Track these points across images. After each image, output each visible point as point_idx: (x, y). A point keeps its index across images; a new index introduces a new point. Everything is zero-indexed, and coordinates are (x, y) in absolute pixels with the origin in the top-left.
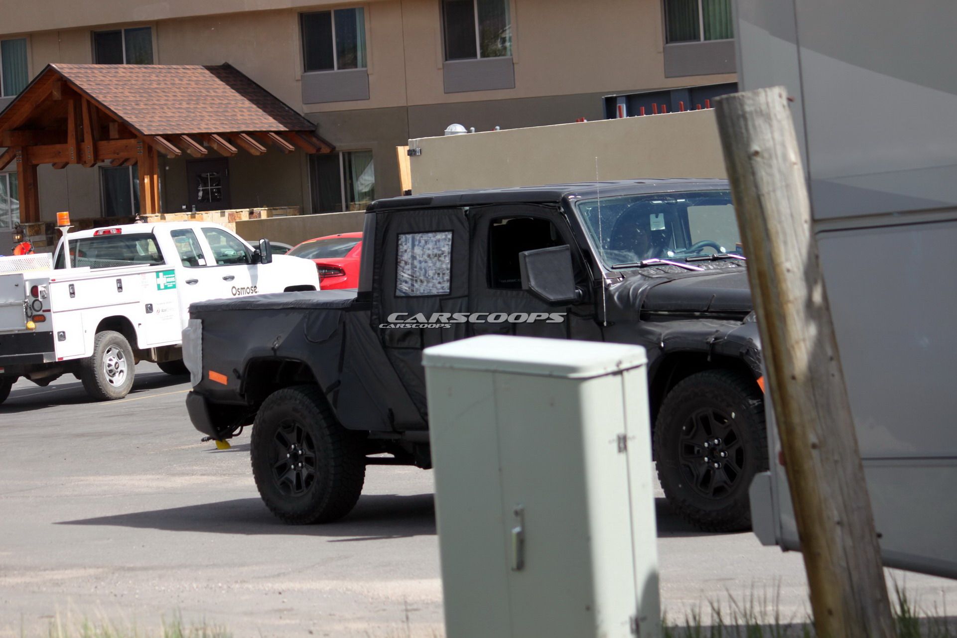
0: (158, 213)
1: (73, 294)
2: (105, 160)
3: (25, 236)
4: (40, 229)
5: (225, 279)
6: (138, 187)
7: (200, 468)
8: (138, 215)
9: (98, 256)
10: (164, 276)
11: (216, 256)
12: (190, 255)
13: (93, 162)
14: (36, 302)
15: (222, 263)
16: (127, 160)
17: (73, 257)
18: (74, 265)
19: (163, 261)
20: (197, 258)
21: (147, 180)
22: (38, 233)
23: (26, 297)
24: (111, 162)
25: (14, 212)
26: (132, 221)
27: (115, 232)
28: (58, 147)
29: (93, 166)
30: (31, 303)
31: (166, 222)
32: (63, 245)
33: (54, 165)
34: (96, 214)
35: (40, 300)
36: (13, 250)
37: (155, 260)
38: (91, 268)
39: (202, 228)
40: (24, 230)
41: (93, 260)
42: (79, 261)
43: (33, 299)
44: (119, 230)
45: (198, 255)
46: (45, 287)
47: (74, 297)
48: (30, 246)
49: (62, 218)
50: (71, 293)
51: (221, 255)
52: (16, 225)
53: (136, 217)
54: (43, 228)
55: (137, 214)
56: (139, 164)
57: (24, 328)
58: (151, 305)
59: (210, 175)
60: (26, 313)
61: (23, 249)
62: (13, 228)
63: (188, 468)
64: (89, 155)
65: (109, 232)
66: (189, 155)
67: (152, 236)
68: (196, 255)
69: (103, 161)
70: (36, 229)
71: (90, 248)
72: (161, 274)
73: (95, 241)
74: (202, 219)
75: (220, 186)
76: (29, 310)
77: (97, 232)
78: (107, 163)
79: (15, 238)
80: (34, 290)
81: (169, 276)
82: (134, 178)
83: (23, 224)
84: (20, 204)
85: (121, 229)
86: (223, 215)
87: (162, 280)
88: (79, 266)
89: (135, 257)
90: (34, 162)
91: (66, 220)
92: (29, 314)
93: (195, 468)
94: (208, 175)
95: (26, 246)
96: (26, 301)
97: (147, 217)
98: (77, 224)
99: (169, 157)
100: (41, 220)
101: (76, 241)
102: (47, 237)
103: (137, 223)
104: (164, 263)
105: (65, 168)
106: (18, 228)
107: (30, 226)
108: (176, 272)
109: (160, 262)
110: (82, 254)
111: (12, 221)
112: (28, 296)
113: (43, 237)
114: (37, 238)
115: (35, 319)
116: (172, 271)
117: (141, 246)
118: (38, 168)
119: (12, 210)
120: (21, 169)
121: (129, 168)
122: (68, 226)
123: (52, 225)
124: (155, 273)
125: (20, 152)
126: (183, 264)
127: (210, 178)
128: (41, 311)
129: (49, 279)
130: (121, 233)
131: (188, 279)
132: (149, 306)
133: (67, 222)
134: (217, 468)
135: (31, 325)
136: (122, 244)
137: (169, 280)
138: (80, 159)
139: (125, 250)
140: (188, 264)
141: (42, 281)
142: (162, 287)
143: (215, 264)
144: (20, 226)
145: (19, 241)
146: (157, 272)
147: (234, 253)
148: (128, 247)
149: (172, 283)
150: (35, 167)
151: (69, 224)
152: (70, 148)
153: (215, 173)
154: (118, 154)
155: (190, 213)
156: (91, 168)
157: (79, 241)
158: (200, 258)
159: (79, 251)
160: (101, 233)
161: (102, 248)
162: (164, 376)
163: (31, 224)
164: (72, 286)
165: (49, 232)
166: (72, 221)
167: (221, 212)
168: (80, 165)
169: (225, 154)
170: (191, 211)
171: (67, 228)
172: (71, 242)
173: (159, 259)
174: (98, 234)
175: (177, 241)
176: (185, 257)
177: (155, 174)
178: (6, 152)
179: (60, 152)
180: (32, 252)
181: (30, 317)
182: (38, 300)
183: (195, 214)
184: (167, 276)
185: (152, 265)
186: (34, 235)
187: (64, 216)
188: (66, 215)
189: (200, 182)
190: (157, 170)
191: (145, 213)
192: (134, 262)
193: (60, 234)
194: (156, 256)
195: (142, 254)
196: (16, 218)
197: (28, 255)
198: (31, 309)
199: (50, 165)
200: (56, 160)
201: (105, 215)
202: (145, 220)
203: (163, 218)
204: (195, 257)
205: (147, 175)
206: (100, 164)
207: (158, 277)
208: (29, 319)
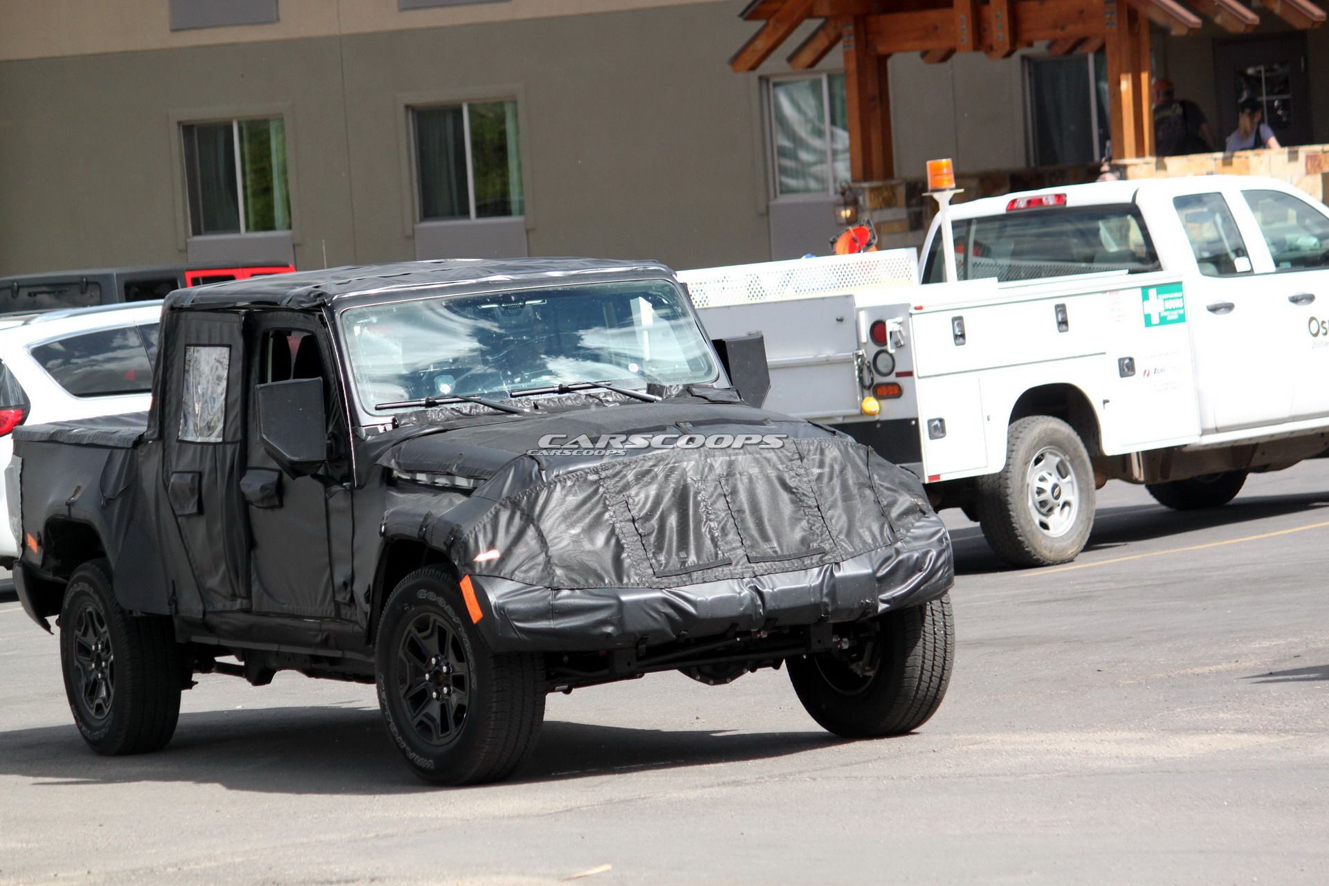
0: (1151, 154)
1: (960, 337)
2: (1036, 44)
3: (863, 211)
4: (894, 194)
5: (1295, 300)
6: (1107, 98)
7: (1233, 717)
8: (1106, 161)
9: (1015, 254)
10: (1160, 296)
11: (1274, 250)
12: (1216, 247)
13: (1007, 47)
14: (882, 356)
15: (1288, 265)
16: (1082, 41)
17: (961, 257)
18: (964, 275)
19: (1156, 263)
20: (1232, 256)
21: (1126, 85)
22: (888, 203)
23: (859, 345)
24: (1050, 47)
25: (840, 157)
26: (1092, 175)
27: (1052, 202)
28: (933, 15)
29: (1009, 55)
30: (871, 358)
31: (1167, 176)
32: (939, 231)
33: (924, 54)
34: (1015, 159)
35: (891, 351)
36: (833, 243)
37: (1140, 260)
38: (999, 281)
39: (1242, 191)
40: (861, 199)
41: (1005, 262)
42: (975, 265)
43: (876, 349)
44: (1060, 197)
45: (1235, 248)
46: (900, 323)
47: (964, 344)
48: (869, 234)
49: (937, 172)
50: (956, 337)
51: (1286, 248)
52: (842, 188)
53: (1101, 165)
54: (901, 192)
55: (1103, 159)
56: (1109, 49)
57: (857, 411)
58: (1131, 359)
59: (1266, 71)
60: (861, 379)
61: (853, 241)
62: (836, 193)
63: (1207, 716)
64: (999, 31)
65: (1039, 201)
66: (1220, 28)
67: (1132, 210)
68: (1229, 250)
69: (1030, 44)
70: (886, 194)
71: (999, 238)
72: (1152, 292)
73: (1009, 223)
74: (1246, 170)
75: (1288, 92)
76: (866, 372)
77: (1014, 202)
78: (1040, 48)
79: (840, 215)
80: (878, 331)
81: (1171, 295)
82: (1098, 79)
83: (857, 185)
84: (851, 138)
85: (1065, 195)
86: (1293, 157)
87: (1156, 304)
88: (974, 277)
89: (1097, 256)
90: (882, 49)
91: (946, 178)
92: (867, 382)
93: (1221, 715)
94: (1260, 72)
95: (861, 234)
96: (860, 353)
97: (1125, 167)
98: (974, 183)
99: (1174, 33)
100: (896, 175)
101: (969, 222)
102: (909, 215)
103: (1104, 180)
104: (1159, 268)
105: (949, 62)
106: (848, 193)
107: (872, 190)
108: (1185, 287)
109: (1150, 266)
110: (982, 250)
111: (835, 179)
112: (865, 343)
113: (900, 213)
114: (887, 214)
115: (879, 391)
116: (1177, 286)
117: (1110, 230)
118: (890, 63)
119: (835, 153)
120: (853, 65)
121: (1086, 59)
122: (951, 189)
123: (920, 185)
124: (1140, 290)
125: (851, 28)
126: (1201, 269)
127: (1266, 78)
128: (893, 374)
129: (909, 305)
130: (1065, 203)
131: (1212, 302)
132: (1127, 361)
133: (948, 181)
134: (1272, 717)
135: (871, 405)
136: (1068, 227)
137: (1170, 304)
138: (980, 41)
139: (1075, 241)
140: (1211, 268)
141: (894, 310)
142: (1155, 320)
143: (1273, 268)
144: (850, 189)
145: (850, 221)
146: (1145, 289)
147: (1315, 245)
148: (1082, 234)
149: (1176, 312)
150: (882, 60)
151: (954, 185)
152: (960, 18)
153: (1276, 66)
154: (1063, 28)
155: (1219, 155)
156: (1006, 61)
157: (974, 221)
158: (1238, 255)
159: (976, 244)
160: (1022, 204)
161: (1024, 235)
162: (1163, 514)
163: (875, 184)
164: (958, 321)
165: (914, 201)
166: (960, 178)
167: (1290, 153)
168: (981, 55)
169: (1299, 24)
170: (1222, 148)
171: (949, 194)
172: (956, 225)
173: (1148, 259)
174: (1016, 205)
175: (1188, 220)
176: (1206, 255)
177: (1144, 71)
178: (821, 28)
179: (936, 28)
180: (874, 247)
181: (869, 388)
182: (886, 351)
183: (1232, 157)
184: (1166, 296)
185: (1131, 272)
186: (881, 208)
187: (943, 169)
188: (947, 166)
189: (1244, 86)
190: (1149, 59)
191: (1122, 155)
192: (1095, 265)
193: (935, 207)
194: (1143, 251)
195: (1113, 248)
196: (843, 170)
197: (865, 253)
198: (870, 371)
199: (916, 55)
200: (928, 45)
201: (1035, 162)
202: (1121, 172)
203: (1161, 167)
204: (1227, 255)
205: (1127, 72)
206: (1023, 51)
207: (1145, 297)
208: (866, 392)
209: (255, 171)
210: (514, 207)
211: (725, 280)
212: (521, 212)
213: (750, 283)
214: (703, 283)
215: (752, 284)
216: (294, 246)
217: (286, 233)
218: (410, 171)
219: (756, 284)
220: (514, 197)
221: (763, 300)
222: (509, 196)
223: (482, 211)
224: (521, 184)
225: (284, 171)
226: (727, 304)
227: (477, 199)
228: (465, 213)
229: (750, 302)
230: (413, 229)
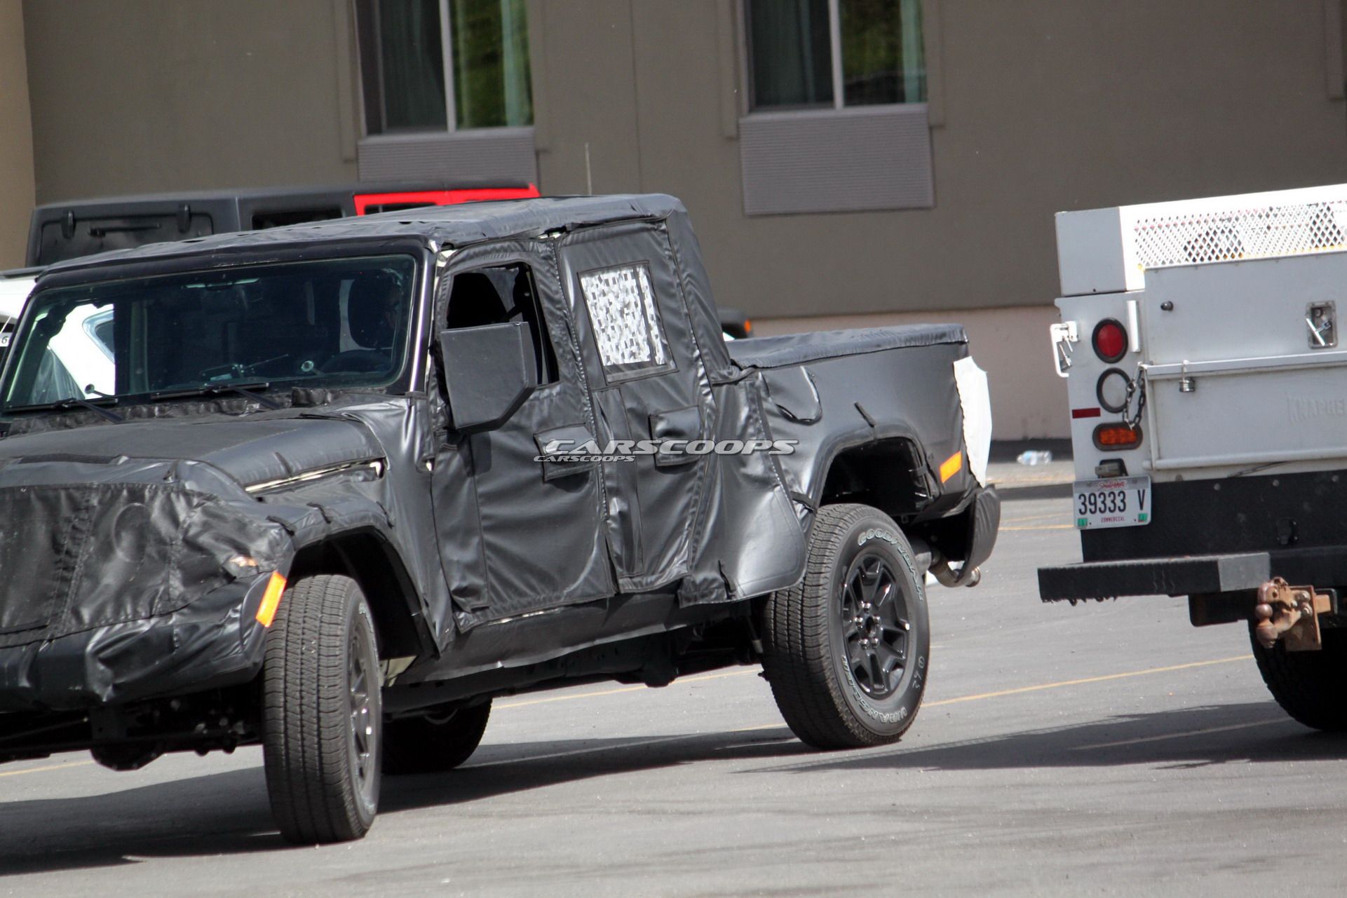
209: (472, 26)
210: (910, 87)
211: (1271, 214)
212: (921, 96)
213: (1314, 218)
214: (1233, 220)
215: (1318, 221)
216: (537, 153)
217: (526, 131)
218: (734, 23)
219: (1326, 221)
220: (910, 70)
221: (1336, 248)
222: (901, 68)
223: (855, 95)
224: (922, 48)
225: (522, 26)
226: (1275, 255)
227: (847, 74)
228: (825, 98)
229: (1314, 251)
230: (738, 126)
